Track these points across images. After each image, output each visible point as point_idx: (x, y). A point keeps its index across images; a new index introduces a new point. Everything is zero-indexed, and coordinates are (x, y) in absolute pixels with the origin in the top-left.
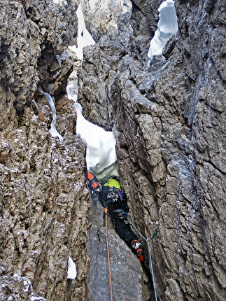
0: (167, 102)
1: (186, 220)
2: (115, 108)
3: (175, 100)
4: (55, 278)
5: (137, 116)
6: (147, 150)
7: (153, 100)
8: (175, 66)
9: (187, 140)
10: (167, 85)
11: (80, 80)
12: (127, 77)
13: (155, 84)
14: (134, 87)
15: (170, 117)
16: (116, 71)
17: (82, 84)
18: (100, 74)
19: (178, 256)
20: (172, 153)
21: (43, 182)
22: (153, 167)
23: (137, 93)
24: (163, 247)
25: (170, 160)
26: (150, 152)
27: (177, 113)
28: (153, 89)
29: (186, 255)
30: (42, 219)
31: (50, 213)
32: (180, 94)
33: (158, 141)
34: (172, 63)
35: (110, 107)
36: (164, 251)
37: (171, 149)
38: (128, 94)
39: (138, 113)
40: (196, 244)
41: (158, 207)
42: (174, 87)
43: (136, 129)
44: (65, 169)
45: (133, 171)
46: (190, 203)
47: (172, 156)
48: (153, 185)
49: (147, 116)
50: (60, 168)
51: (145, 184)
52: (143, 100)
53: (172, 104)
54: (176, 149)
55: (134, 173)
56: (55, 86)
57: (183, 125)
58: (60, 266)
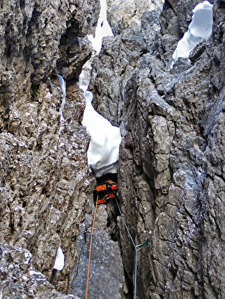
0: (185, 108)
1: (184, 233)
2: (127, 105)
3: (195, 107)
4: (42, 265)
5: (150, 117)
6: (155, 154)
7: (171, 103)
8: (201, 72)
9: (200, 151)
10: (189, 90)
11: (94, 70)
12: (146, 74)
13: (176, 86)
14: (152, 86)
15: (186, 124)
16: (134, 67)
17: (95, 74)
18: (117, 67)
19: (167, 271)
20: (181, 162)
21: (48, 163)
22: (158, 173)
23: (154, 93)
24: (153, 258)
25: (177, 169)
26: (158, 156)
27: (193, 121)
28: (173, 92)
29: (177, 270)
30: (40, 201)
31: (48, 196)
32: (200, 102)
33: (168, 147)
34: (198, 68)
35: (122, 104)
36: (153, 263)
37: (181, 158)
38: (144, 92)
39: (152, 113)
40: (190, 261)
41: (155, 215)
42: (196, 93)
43: (147, 130)
44: (70, 155)
45: (135, 174)
46: (191, 216)
47: (180, 164)
48: (154, 192)
49: (162, 119)
50: (65, 153)
51: (145, 189)
52: (160, 101)
53: (190, 110)
54: (186, 159)
55: (135, 176)
56: (69, 70)
57: (197, 135)
58: (49, 254)
